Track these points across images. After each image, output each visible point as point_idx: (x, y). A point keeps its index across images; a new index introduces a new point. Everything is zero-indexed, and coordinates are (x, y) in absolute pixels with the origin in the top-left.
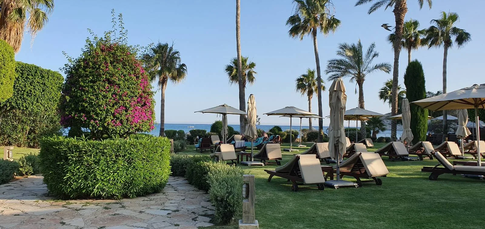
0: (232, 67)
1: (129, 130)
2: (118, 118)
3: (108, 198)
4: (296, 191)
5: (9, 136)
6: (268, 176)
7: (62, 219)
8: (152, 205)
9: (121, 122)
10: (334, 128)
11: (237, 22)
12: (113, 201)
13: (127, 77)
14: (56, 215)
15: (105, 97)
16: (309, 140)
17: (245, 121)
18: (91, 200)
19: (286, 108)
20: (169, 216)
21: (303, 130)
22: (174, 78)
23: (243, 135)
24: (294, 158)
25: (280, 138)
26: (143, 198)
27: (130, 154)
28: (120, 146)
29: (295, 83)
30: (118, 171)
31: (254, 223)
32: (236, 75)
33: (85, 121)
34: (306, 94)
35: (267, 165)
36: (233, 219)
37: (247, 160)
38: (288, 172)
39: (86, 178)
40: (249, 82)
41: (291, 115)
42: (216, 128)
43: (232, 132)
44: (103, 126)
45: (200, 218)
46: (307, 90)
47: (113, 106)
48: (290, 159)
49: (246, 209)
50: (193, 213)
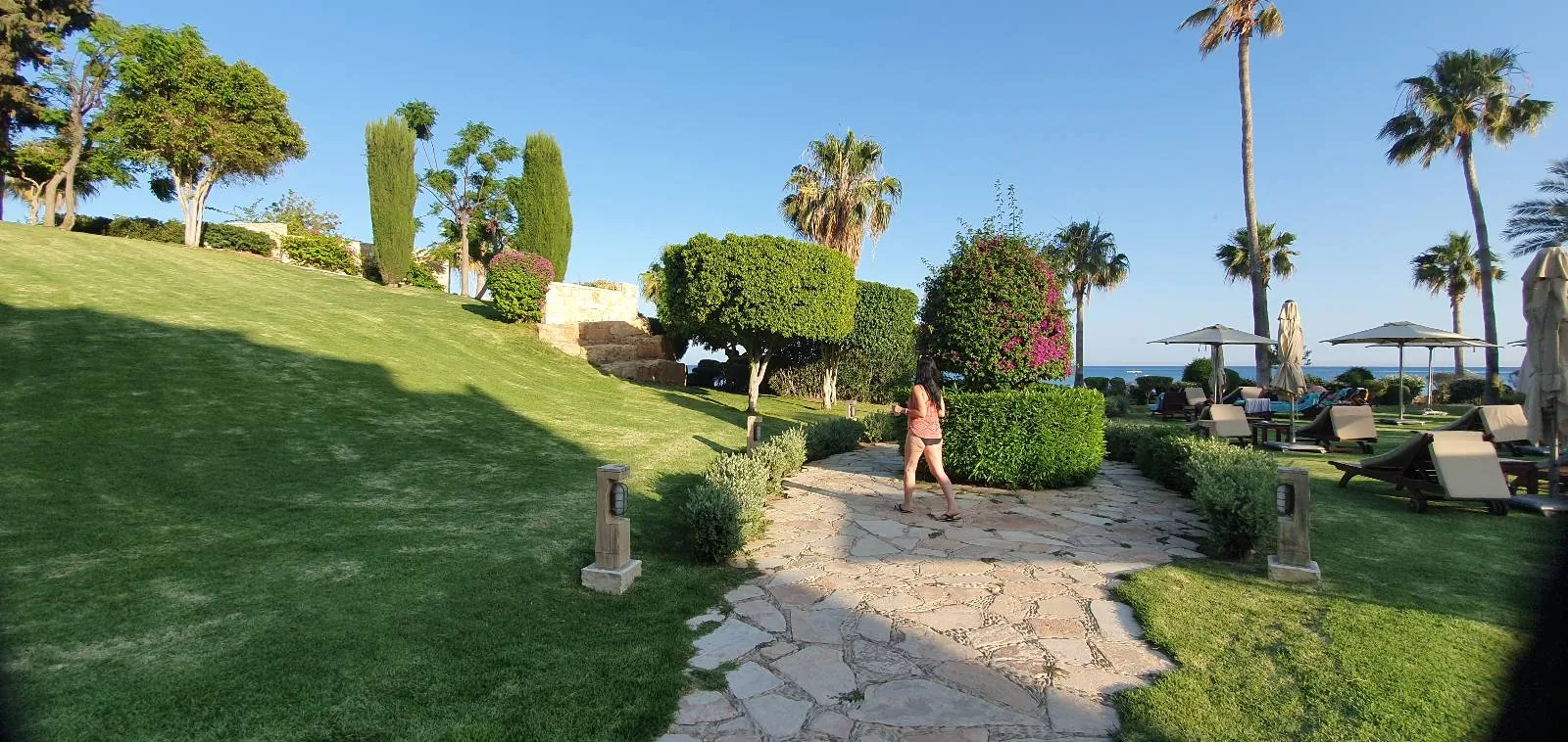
0: (1233, 248)
1: (1028, 376)
2: (1009, 358)
3: (996, 486)
4: (1420, 512)
5: (848, 387)
6: (1340, 475)
7: (929, 509)
8: (1073, 505)
9: (1015, 362)
10: (1539, 370)
11: (1245, 157)
12: (1004, 491)
13: (1024, 289)
14: (920, 503)
15: (987, 323)
16: (1452, 400)
17: (1268, 357)
18: (968, 486)
19: (1386, 325)
20: (1109, 528)
21: (1438, 377)
22: (1102, 282)
23: (1265, 388)
24: (1415, 439)
25: (1367, 395)
26: (1056, 492)
27: (1032, 416)
28: (1014, 403)
29: (1409, 270)
30: (1012, 444)
31: (1309, 567)
32: (1243, 263)
33: (957, 362)
34: (1444, 292)
35: (1335, 452)
36: (1253, 551)
37: (1279, 439)
38: (1398, 470)
39: (960, 451)
40: (1279, 273)
41: (1401, 342)
42: (1196, 373)
43: (1234, 380)
44: (985, 370)
45: (1173, 540)
46: (1448, 282)
47: (1001, 337)
48: (1404, 441)
49: (1287, 535)
50: (1159, 529)
